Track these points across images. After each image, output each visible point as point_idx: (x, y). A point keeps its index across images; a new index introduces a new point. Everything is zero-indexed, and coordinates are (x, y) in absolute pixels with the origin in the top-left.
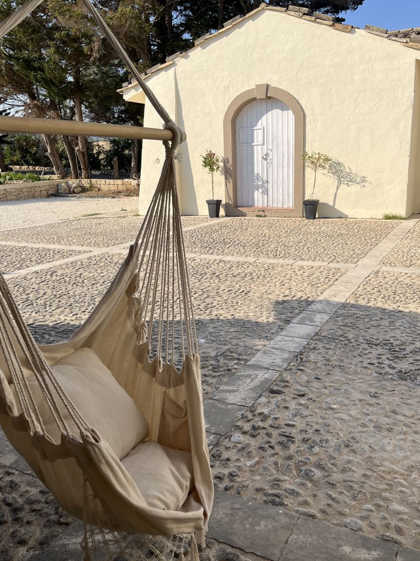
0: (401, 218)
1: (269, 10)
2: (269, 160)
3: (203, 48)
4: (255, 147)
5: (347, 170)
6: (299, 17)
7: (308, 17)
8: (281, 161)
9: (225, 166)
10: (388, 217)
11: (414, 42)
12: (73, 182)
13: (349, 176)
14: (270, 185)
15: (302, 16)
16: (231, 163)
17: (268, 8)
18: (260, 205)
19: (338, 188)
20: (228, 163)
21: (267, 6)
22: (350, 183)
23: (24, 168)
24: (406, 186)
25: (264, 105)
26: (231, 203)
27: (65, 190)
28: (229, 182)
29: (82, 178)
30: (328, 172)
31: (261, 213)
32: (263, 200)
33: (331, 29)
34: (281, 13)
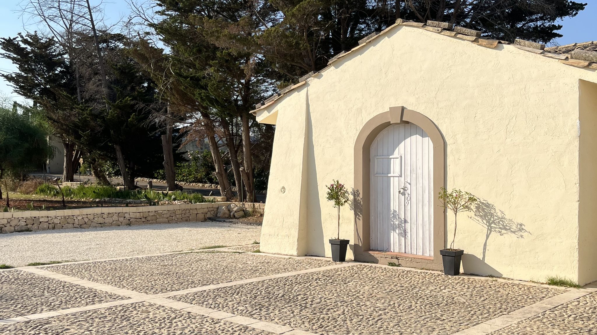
0: (572, 285)
1: (405, 25)
2: (407, 195)
3: (337, 68)
4: (392, 178)
5: (499, 214)
6: (437, 33)
7: (448, 32)
8: (420, 198)
9: (355, 199)
10: (553, 282)
11: (576, 59)
12: (235, 205)
13: (502, 221)
14: (408, 226)
15: (441, 32)
16: (361, 196)
17: (404, 23)
18: (397, 250)
19: (488, 237)
20: (358, 195)
21: (403, 22)
22: (503, 231)
23: (207, 186)
24: (576, 241)
25: (402, 130)
26: (360, 245)
27: (224, 214)
28: (359, 219)
29: (246, 202)
30: (476, 215)
31: (395, 261)
32: (400, 245)
33: (474, 45)
34: (418, 29)
